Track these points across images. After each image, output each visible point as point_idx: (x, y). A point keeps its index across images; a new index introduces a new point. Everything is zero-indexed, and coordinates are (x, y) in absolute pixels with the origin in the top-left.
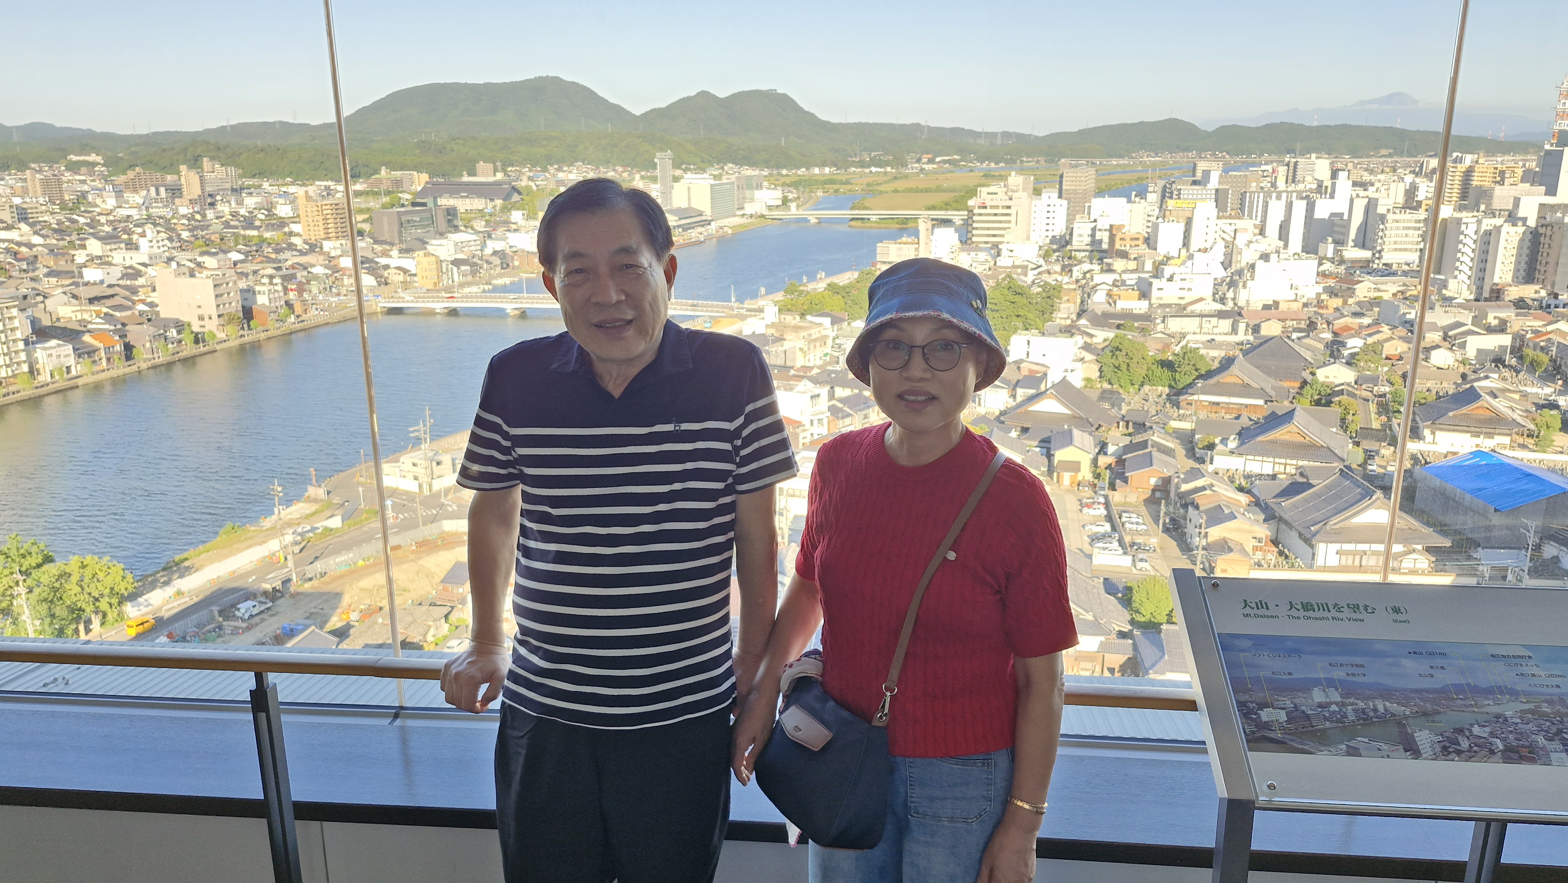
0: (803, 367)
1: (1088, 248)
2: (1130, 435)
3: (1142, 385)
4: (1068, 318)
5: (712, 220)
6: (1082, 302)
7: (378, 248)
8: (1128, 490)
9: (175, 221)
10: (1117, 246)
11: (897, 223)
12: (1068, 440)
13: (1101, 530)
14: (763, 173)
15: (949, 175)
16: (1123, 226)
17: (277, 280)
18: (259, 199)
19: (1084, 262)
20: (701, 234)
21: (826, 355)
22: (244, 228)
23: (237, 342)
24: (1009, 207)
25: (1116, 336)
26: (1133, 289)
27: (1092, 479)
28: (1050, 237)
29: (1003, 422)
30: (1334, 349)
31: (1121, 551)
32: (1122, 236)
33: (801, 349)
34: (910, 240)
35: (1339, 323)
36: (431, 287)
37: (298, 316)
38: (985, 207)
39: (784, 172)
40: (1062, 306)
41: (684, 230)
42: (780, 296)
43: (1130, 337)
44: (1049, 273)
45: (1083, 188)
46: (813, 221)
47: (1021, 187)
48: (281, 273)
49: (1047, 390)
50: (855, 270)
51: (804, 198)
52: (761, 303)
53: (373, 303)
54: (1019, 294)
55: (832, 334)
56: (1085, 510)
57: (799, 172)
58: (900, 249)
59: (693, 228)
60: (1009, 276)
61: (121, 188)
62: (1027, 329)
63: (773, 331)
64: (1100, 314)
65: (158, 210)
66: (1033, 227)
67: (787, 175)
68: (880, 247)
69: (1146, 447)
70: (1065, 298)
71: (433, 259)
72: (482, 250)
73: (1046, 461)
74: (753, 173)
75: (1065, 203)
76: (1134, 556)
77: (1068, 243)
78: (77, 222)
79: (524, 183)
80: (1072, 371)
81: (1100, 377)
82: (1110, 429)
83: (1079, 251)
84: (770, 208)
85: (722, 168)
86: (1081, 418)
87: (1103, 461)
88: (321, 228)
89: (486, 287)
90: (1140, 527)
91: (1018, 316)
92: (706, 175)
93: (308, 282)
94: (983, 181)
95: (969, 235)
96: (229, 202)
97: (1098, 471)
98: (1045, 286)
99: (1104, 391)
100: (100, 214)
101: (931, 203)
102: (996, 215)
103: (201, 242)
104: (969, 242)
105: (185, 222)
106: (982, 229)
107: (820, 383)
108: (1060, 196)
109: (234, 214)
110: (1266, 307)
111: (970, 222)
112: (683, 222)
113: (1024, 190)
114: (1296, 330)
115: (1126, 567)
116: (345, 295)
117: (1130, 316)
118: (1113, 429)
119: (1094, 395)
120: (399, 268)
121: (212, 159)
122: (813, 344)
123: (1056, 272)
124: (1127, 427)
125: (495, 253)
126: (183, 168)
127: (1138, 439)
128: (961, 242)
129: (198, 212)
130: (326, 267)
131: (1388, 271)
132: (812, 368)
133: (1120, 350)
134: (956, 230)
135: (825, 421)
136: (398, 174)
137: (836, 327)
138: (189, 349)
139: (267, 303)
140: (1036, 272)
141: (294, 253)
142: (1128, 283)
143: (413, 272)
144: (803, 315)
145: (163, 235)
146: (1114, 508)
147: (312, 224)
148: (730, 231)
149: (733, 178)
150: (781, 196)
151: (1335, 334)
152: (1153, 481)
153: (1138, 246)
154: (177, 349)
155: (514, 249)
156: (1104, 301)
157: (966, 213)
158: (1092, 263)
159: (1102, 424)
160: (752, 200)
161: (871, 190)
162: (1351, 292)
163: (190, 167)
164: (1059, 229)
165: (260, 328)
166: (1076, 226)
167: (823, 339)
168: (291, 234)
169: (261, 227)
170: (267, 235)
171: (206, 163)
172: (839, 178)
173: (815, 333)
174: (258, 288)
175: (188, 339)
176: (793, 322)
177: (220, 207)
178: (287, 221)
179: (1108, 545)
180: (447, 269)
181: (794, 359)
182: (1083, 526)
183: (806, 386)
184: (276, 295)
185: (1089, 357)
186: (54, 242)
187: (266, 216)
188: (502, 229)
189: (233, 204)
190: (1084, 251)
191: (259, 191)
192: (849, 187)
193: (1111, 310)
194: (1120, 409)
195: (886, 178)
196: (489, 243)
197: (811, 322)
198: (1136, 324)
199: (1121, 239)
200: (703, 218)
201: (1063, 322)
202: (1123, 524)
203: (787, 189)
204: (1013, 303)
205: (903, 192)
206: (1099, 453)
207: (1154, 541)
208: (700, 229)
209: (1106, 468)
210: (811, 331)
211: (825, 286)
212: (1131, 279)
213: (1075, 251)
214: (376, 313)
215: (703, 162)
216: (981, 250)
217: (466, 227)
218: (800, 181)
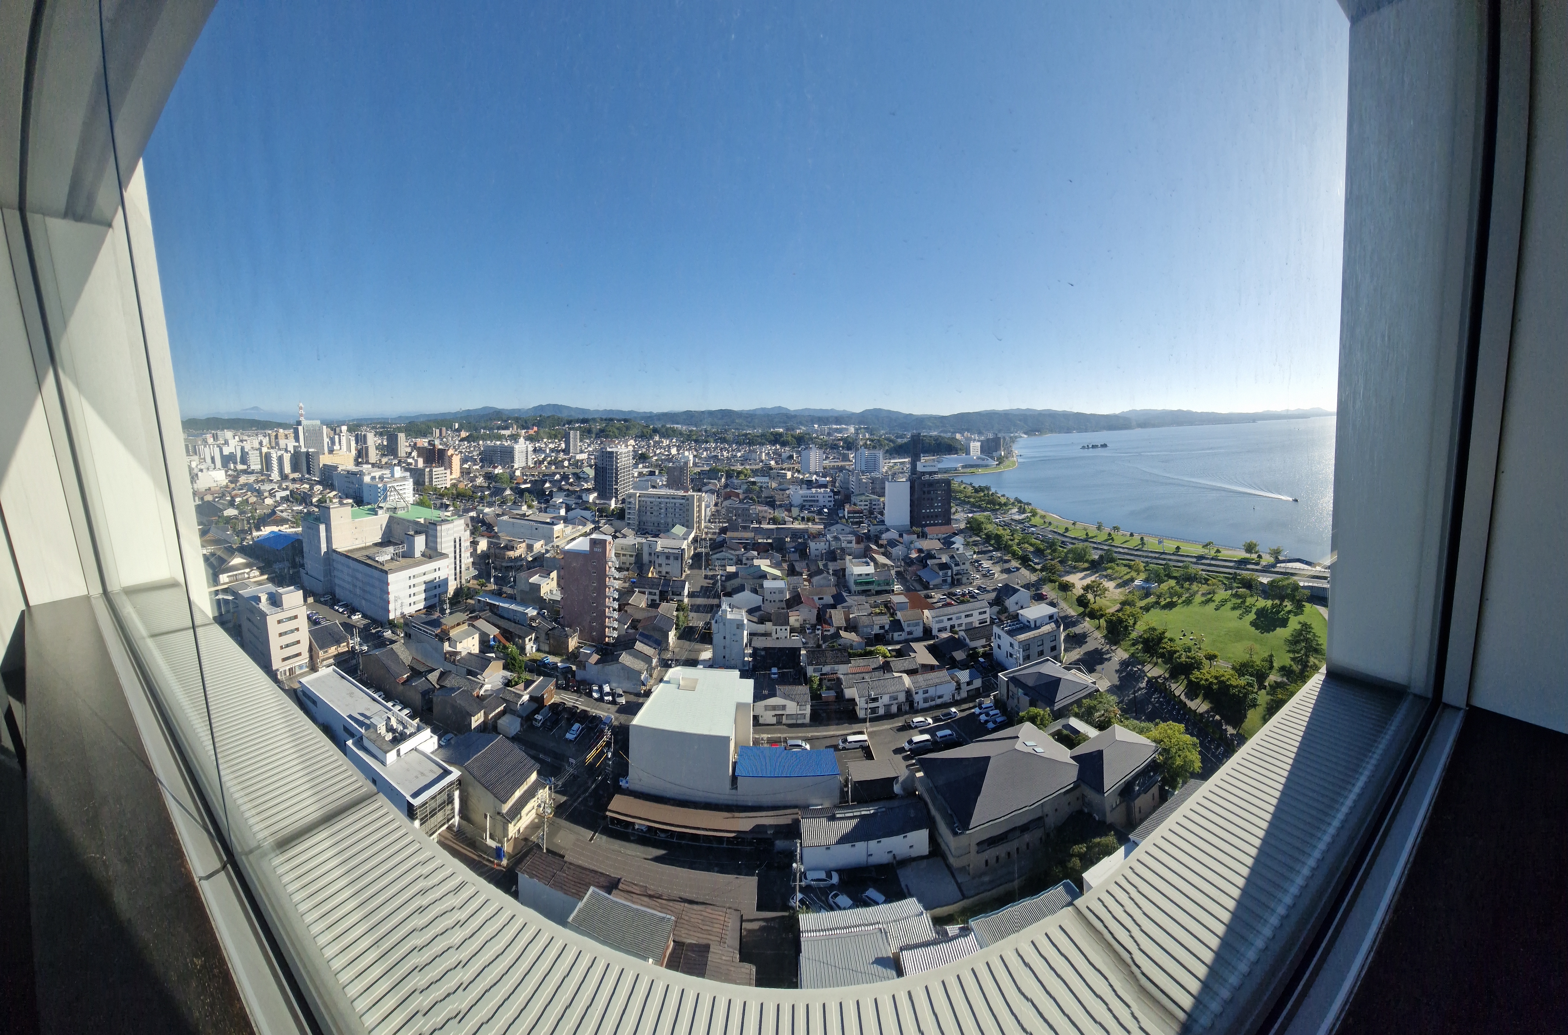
30: (232, 504)
35: (234, 493)
110: (206, 490)
114: (217, 497)
131: (252, 472)
151: (232, 497)
162: (237, 481)
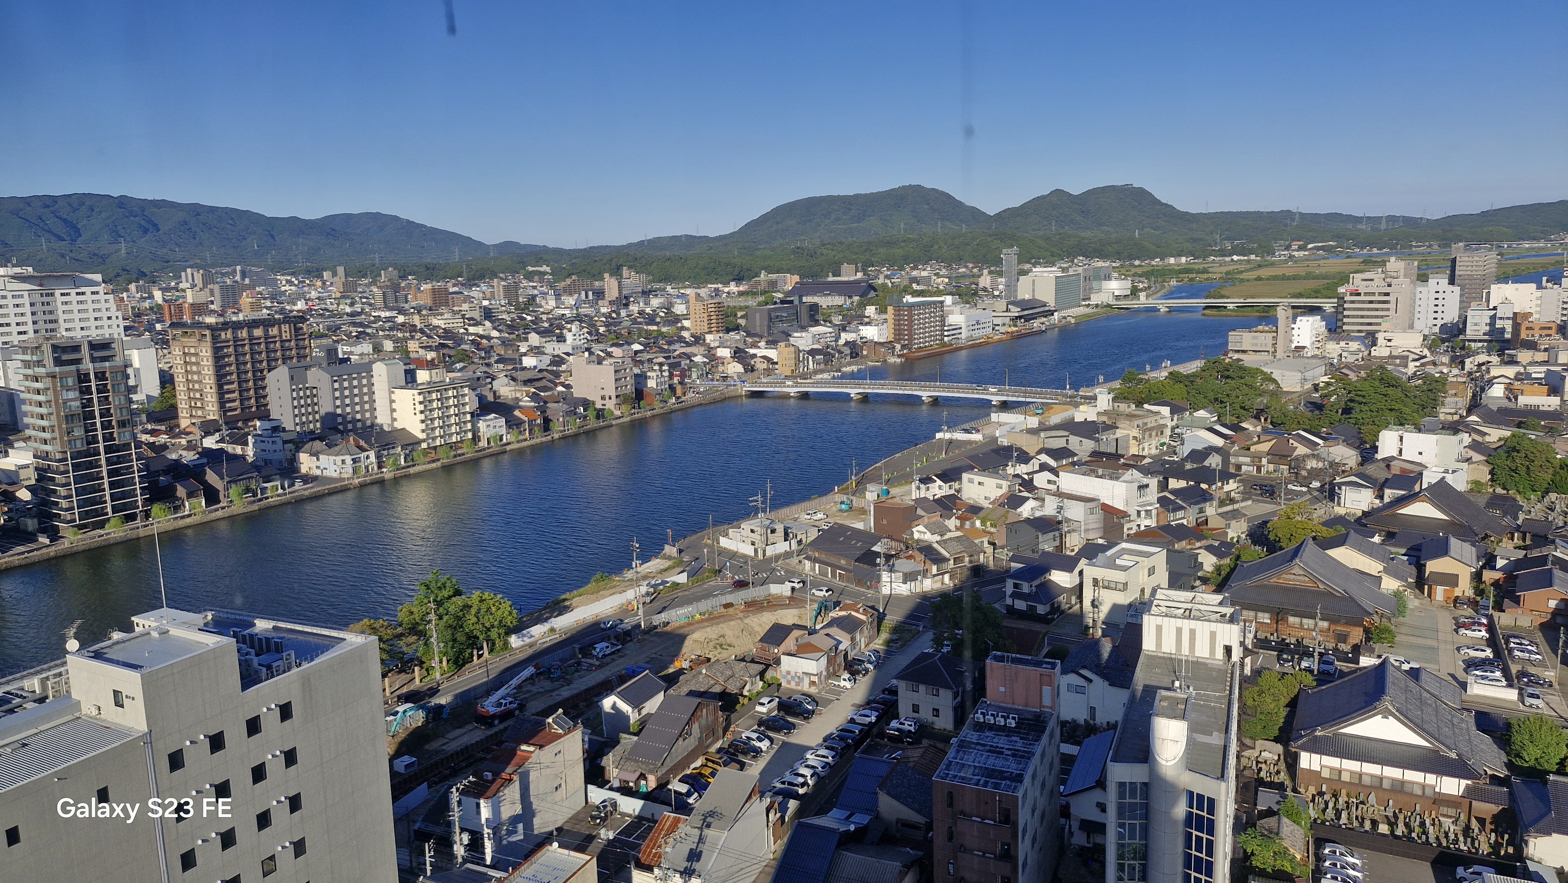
0: (1134, 455)
1: (1487, 337)
2: (1525, 548)
3: (1546, 492)
4: (1456, 414)
5: (1056, 311)
6: (1474, 395)
7: (749, 340)
8: (1520, 611)
9: (596, 319)
10: (1523, 335)
11: (1257, 311)
12: (1442, 550)
13: (1482, 655)
14: (1114, 265)
15: (1321, 262)
16: (1531, 314)
17: (665, 368)
18: (662, 300)
19: (1478, 354)
20: (1043, 324)
21: (1163, 444)
22: (648, 324)
23: (628, 419)
24: (1387, 294)
25: (1513, 436)
26: (1541, 384)
27: (1473, 596)
28: (1439, 325)
29: (1365, 525)
31: (1504, 683)
32: (1530, 325)
33: (1135, 438)
34: (1267, 328)
36: (789, 374)
37: (678, 398)
38: (1359, 294)
39: (1137, 263)
40: (1448, 400)
41: (1026, 321)
42: (1117, 384)
43: (1533, 437)
44: (1434, 364)
45: (1480, 273)
46: (1163, 309)
47: (1402, 273)
48: (669, 361)
49: (1420, 492)
50: (1202, 359)
51: (1156, 287)
52: (1097, 390)
53: (739, 387)
54: (1393, 386)
55: (1170, 424)
56: (1463, 631)
57: (1153, 263)
58: (1254, 338)
59: (1035, 318)
60: (1382, 367)
61: (561, 292)
62: (1402, 424)
63: (1105, 419)
64: (1495, 409)
65: (585, 310)
66: (1417, 315)
67: (1139, 266)
68: (1233, 336)
69: (1545, 564)
70: (1450, 392)
71: (792, 349)
72: (837, 341)
73: (1413, 570)
74: (1103, 264)
75: (1457, 289)
76: (1521, 689)
77: (1463, 331)
78: (525, 319)
79: (881, 281)
80: (1454, 472)
81: (1492, 480)
82: (1501, 541)
83: (1475, 341)
84: (1117, 298)
85: (1072, 262)
86: (1462, 526)
87: (1489, 576)
88: (706, 324)
89: (836, 374)
90: (1534, 657)
91: (1391, 410)
92: (1053, 269)
93: (690, 369)
94: (1362, 267)
95: (1339, 324)
96: (639, 303)
97: (1482, 586)
98: (1427, 378)
99: (1495, 496)
100: (543, 313)
101: (1298, 291)
102: (1371, 302)
103: (613, 336)
104: (1339, 330)
105: (604, 319)
106: (1354, 317)
107: (1151, 474)
108: (1452, 282)
109: (641, 313)
111: (1341, 309)
112: (1026, 312)
113: (1405, 276)
115: (1511, 702)
116: (717, 380)
117: (1535, 413)
118: (1505, 540)
119: (1482, 501)
120: (764, 357)
121: (630, 267)
122: (1147, 433)
123: (1443, 364)
124: (1524, 540)
125: (847, 343)
126: (606, 275)
127: (1536, 553)
128: (1330, 330)
129: (614, 311)
130: (704, 356)
132: (1144, 457)
133: (1518, 451)
134: (1323, 319)
135: (1154, 512)
136: (773, 276)
137: (1176, 417)
138: (592, 423)
139: (655, 387)
140: (1418, 364)
141: (682, 345)
142: (1534, 376)
143: (775, 360)
144: (1139, 404)
145: (586, 330)
146: (1499, 631)
147: (699, 320)
148: (1073, 321)
149: (1080, 270)
150: (1130, 286)
152: (1553, 604)
153: (1550, 335)
154: (583, 423)
155: (864, 340)
156: (1502, 395)
157: (1336, 300)
158: (1490, 355)
159: (1489, 533)
160: (1100, 290)
161: (1230, 279)
163: (611, 275)
164: (1451, 315)
165: (649, 408)
166: (1470, 313)
167: (1160, 429)
168: (683, 328)
169: (659, 323)
170: (664, 329)
171: (625, 272)
172: (1196, 267)
173: (1151, 422)
174: (649, 374)
175: (591, 414)
176: (1128, 410)
177: (631, 308)
178: (680, 318)
179: (1488, 674)
180: (804, 358)
181: (1128, 447)
182: (1458, 649)
183: (1134, 474)
184: (662, 379)
185: (1477, 457)
186: (507, 335)
187: (666, 313)
188: (855, 323)
189: (642, 304)
190: (1480, 341)
191: (663, 293)
192: (1206, 276)
193: (1511, 405)
194: (1516, 518)
195: (1248, 266)
196: (843, 335)
197: (1148, 410)
198: (1543, 423)
199: (1527, 328)
200: (1047, 309)
201: (1449, 418)
202: (1510, 651)
203: (1137, 279)
204: (1385, 395)
205: (1268, 279)
206: (1483, 567)
207: (1550, 675)
208: (1043, 319)
209: (1492, 585)
210: (1145, 421)
211: (1167, 374)
212: (1538, 372)
213: (1469, 341)
214: (741, 396)
215: (1053, 256)
216: (1352, 340)
217: (825, 321)
218: (1153, 271)
